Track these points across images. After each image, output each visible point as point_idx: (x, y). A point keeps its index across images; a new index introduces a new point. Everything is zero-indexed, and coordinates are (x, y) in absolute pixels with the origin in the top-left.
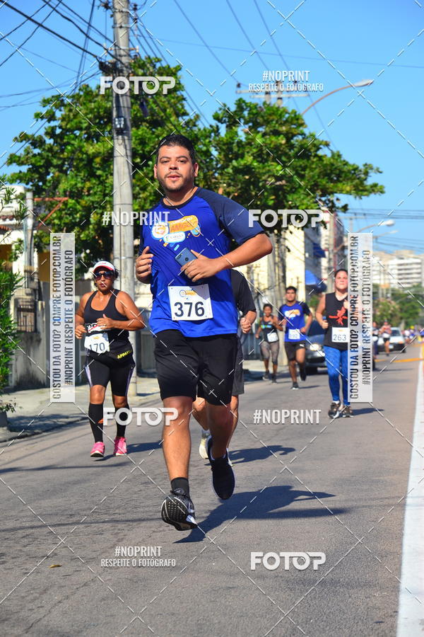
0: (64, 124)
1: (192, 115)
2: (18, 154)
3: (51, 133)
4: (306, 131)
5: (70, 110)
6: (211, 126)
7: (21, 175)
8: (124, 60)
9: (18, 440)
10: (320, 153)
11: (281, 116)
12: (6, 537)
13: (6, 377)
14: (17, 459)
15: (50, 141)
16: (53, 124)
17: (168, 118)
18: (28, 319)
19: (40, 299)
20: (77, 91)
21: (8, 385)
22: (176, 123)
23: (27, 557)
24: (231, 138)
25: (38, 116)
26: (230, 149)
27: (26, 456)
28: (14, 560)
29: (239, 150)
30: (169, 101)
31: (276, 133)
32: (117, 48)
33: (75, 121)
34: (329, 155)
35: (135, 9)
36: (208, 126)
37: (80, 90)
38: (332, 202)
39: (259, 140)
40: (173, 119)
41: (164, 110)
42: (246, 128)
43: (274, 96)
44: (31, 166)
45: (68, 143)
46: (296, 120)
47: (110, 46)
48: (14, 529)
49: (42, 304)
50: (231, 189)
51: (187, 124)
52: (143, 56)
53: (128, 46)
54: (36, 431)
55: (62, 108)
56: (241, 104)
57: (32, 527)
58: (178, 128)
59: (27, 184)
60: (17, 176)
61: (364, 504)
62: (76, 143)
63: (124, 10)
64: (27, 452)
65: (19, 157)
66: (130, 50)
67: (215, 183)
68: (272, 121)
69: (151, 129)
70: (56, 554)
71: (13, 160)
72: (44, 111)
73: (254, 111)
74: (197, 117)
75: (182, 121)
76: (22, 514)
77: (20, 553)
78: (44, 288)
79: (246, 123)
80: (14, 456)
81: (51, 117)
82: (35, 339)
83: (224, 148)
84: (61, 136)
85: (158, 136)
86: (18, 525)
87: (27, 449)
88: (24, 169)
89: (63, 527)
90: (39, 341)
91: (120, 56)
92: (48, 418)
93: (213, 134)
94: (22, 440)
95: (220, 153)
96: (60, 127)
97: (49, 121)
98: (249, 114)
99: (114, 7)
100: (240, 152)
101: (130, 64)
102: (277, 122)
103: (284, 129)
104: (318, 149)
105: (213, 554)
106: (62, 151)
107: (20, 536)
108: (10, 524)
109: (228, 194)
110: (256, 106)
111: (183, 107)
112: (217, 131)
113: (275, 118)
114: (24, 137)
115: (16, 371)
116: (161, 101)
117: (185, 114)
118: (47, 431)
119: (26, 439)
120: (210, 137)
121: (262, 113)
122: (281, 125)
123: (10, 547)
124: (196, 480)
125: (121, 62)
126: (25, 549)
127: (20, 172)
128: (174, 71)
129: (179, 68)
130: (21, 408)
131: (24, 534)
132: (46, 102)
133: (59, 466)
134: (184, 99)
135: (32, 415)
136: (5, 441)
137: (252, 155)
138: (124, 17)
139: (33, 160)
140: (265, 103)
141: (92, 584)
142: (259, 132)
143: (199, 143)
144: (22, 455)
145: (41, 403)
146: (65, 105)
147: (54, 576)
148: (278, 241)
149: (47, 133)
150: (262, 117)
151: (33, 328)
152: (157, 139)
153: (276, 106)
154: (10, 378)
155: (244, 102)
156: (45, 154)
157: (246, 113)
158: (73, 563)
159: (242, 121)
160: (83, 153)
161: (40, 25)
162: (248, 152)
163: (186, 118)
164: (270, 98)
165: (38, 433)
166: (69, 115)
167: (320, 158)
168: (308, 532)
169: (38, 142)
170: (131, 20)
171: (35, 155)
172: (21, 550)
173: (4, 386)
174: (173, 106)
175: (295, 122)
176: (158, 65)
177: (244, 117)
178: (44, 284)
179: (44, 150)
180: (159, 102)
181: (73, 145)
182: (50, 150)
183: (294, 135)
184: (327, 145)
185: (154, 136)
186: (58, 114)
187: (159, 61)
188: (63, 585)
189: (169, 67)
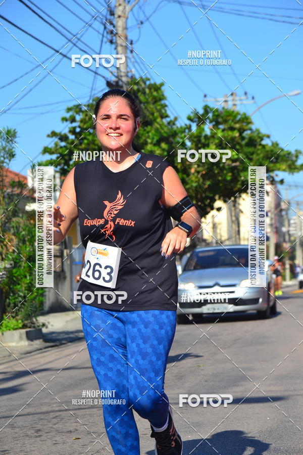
0: (82, 125)
1: (172, 118)
2: (50, 146)
3: (73, 131)
4: (254, 127)
5: (86, 115)
6: (186, 125)
7: (52, 161)
8: (124, 79)
9: (50, 349)
10: (263, 142)
11: (235, 117)
12: (42, 418)
13: (42, 303)
14: (50, 362)
15: (72, 137)
16: (74, 124)
17: (155, 120)
18: (57, 262)
19: (66, 248)
20: (91, 102)
21: (43, 309)
22: (161, 123)
23: (56, 432)
24: (200, 133)
25: (64, 119)
26: (199, 141)
27: (56, 360)
28: (48, 434)
29: (205, 141)
30: (156, 108)
31: (232, 129)
32: (119, 71)
33: (90, 122)
34: (270, 144)
35: (131, 43)
36: (183, 125)
37: (93, 100)
38: (273, 177)
39: (220, 134)
40: (159, 120)
41: (153, 114)
42: (211, 126)
43: (230, 103)
44: (59, 155)
45: (85, 138)
46: (246, 120)
47: (114, 70)
48: (47, 412)
49: (67, 252)
50: (200, 169)
51: (169, 123)
52: (137, 77)
53: (127, 69)
54: (63, 342)
55: (81, 114)
56: (207, 109)
57: (60, 411)
58: (163, 127)
59: (56, 167)
60: (49, 162)
61: (299, 393)
62: (90, 138)
63: (124, 44)
64: (58, 357)
65: (51, 149)
66: (128, 72)
67: (189, 165)
68: (229, 120)
69: (143, 128)
70: (77, 430)
71: (46, 150)
72: (68, 115)
73: (216, 113)
74: (176, 119)
75: (165, 121)
76: (53, 401)
77: (52, 429)
78: (68, 240)
79: (211, 122)
80: (48, 360)
81: (73, 120)
82: (62, 276)
83: (195, 139)
84: (80, 133)
85: (148, 132)
86: (50, 409)
87: (56, 355)
88: (54, 157)
89: (82, 411)
90: (65, 278)
91: (121, 76)
92: (72, 333)
93: (187, 131)
94: (53, 348)
95: (192, 144)
96: (79, 127)
97: (71, 122)
98: (213, 116)
99: (116, 42)
100: (207, 142)
101: (128, 82)
102: (233, 121)
103: (237, 126)
104: (262, 139)
105: (189, 430)
106: (81, 144)
107: (52, 417)
108: (44, 409)
109: (198, 172)
110: (217, 110)
111: (166, 111)
112: (189, 128)
113: (231, 118)
114: (54, 134)
115: (49, 299)
116: (150, 108)
117: (167, 116)
118: (71, 341)
119: (56, 347)
120: (185, 132)
121: (222, 115)
122: (236, 123)
123: (45, 425)
124: (176, 376)
125: (122, 81)
126: (54, 426)
127: (51, 159)
128: (159, 86)
129: (162, 84)
130: (52, 325)
131: (54, 416)
132: (69, 110)
133: (79, 367)
134: (166, 106)
135: (61, 330)
136: (41, 349)
137: (215, 144)
138: (124, 50)
139: (60, 151)
140: (223, 108)
141: (102, 451)
142: (219, 129)
143: (177, 137)
144: (53, 359)
145: (67, 322)
146: (82, 112)
147: (75, 446)
148: (234, 206)
149: (70, 132)
150: (222, 118)
151: (61, 269)
152: (147, 135)
153: (232, 110)
154: (45, 305)
155: (209, 107)
156: (69, 146)
157: (210, 115)
158: (89, 437)
159: (208, 121)
160: (95, 145)
161: (65, 56)
162: (212, 143)
163: (168, 119)
164: (228, 105)
165: (64, 344)
166: (85, 119)
167: (264, 146)
168: (258, 414)
169: (63, 138)
170: (129, 52)
171: (61, 147)
172: (52, 427)
173: (40, 310)
174: (159, 111)
175: (245, 121)
176: (148, 83)
177: (208, 118)
178: (69, 237)
179: (68, 143)
180: (148, 108)
181: (88, 139)
182: (72, 142)
183: (244, 130)
184: (268, 137)
185: (145, 132)
186: (78, 118)
187: (149, 80)
188: (82, 452)
189: (155, 84)
